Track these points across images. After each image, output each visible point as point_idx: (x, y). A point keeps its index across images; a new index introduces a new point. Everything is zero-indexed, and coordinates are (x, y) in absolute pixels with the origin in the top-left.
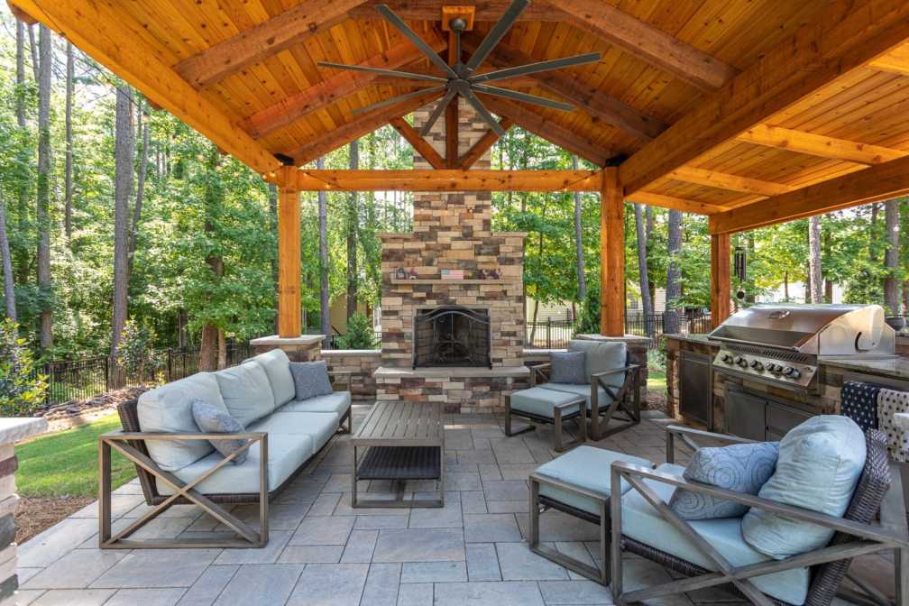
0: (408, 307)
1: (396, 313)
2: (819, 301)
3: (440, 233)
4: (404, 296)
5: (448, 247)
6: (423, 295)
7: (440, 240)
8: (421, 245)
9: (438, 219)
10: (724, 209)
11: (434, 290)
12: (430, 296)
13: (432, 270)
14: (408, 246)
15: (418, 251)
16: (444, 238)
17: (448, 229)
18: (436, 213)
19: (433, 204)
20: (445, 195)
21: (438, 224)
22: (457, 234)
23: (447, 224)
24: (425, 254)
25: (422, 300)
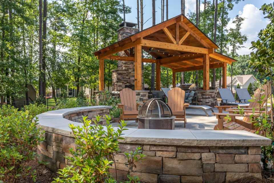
0: (123, 85)
1: (121, 86)
2: (183, 83)
3: (129, 70)
4: (123, 82)
5: (130, 73)
6: (126, 82)
7: (129, 71)
8: (126, 72)
9: (129, 67)
10: (175, 68)
11: (128, 81)
12: (128, 82)
13: (128, 77)
14: (124, 72)
15: (125, 73)
16: (130, 71)
17: (131, 69)
18: (128, 66)
19: (128, 64)
20: (130, 62)
21: (129, 68)
22: (132, 70)
23: (130, 68)
24: (126, 74)
25: (126, 83)
